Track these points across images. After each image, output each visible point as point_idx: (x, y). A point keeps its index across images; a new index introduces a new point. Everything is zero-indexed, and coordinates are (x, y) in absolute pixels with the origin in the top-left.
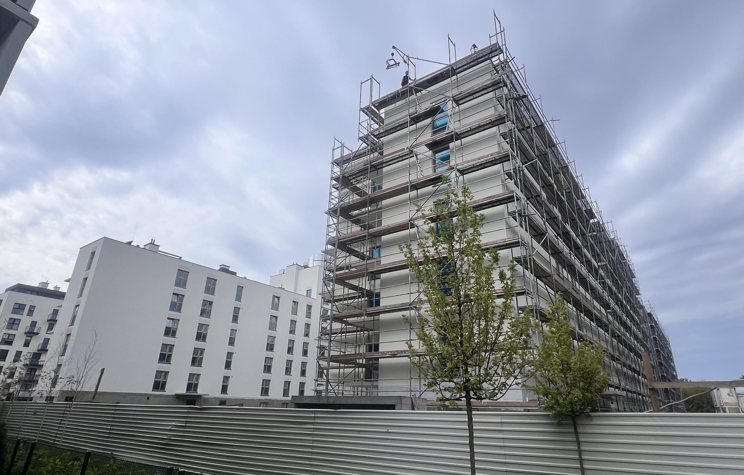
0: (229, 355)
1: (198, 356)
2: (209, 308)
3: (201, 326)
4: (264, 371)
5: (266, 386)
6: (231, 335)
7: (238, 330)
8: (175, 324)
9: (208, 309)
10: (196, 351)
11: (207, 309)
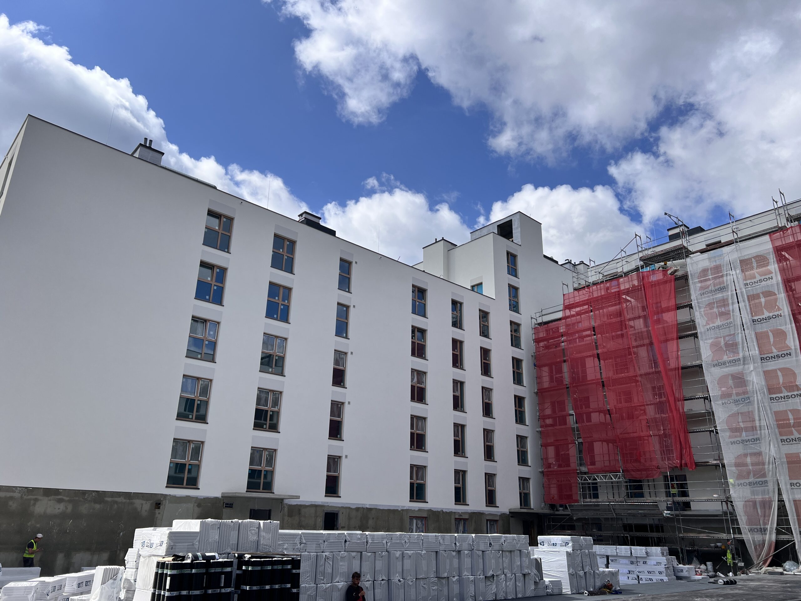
0: (335, 407)
1: (269, 407)
2: (283, 300)
3: (269, 339)
4: (411, 447)
5: (417, 480)
6: (337, 362)
7: (349, 353)
8: (212, 333)
9: (283, 303)
10: (263, 395)
11: (281, 302)
